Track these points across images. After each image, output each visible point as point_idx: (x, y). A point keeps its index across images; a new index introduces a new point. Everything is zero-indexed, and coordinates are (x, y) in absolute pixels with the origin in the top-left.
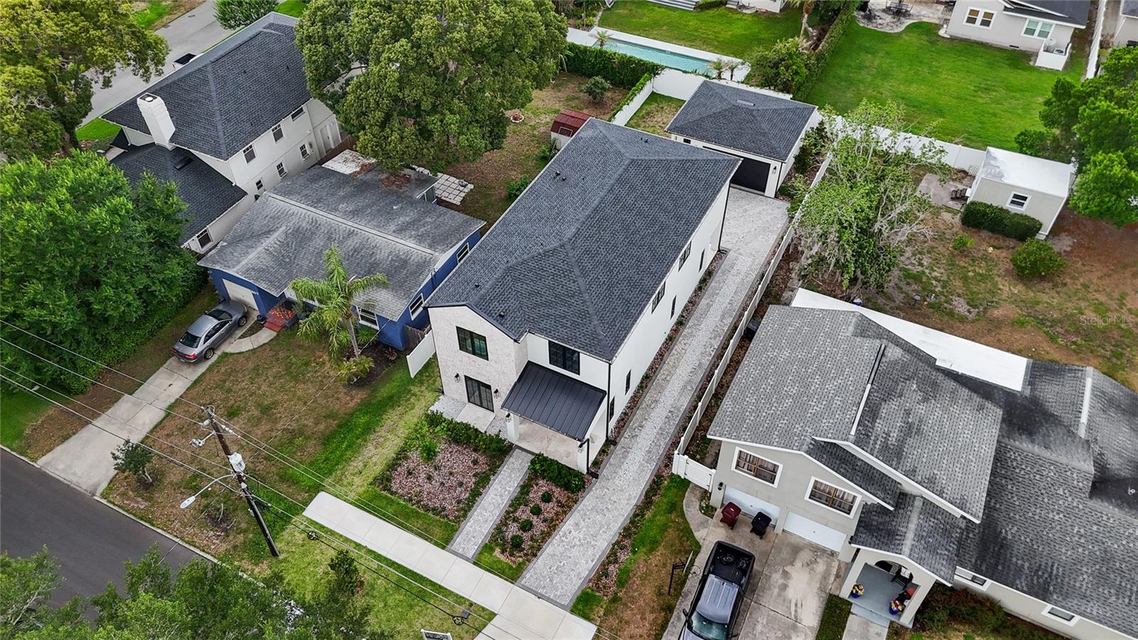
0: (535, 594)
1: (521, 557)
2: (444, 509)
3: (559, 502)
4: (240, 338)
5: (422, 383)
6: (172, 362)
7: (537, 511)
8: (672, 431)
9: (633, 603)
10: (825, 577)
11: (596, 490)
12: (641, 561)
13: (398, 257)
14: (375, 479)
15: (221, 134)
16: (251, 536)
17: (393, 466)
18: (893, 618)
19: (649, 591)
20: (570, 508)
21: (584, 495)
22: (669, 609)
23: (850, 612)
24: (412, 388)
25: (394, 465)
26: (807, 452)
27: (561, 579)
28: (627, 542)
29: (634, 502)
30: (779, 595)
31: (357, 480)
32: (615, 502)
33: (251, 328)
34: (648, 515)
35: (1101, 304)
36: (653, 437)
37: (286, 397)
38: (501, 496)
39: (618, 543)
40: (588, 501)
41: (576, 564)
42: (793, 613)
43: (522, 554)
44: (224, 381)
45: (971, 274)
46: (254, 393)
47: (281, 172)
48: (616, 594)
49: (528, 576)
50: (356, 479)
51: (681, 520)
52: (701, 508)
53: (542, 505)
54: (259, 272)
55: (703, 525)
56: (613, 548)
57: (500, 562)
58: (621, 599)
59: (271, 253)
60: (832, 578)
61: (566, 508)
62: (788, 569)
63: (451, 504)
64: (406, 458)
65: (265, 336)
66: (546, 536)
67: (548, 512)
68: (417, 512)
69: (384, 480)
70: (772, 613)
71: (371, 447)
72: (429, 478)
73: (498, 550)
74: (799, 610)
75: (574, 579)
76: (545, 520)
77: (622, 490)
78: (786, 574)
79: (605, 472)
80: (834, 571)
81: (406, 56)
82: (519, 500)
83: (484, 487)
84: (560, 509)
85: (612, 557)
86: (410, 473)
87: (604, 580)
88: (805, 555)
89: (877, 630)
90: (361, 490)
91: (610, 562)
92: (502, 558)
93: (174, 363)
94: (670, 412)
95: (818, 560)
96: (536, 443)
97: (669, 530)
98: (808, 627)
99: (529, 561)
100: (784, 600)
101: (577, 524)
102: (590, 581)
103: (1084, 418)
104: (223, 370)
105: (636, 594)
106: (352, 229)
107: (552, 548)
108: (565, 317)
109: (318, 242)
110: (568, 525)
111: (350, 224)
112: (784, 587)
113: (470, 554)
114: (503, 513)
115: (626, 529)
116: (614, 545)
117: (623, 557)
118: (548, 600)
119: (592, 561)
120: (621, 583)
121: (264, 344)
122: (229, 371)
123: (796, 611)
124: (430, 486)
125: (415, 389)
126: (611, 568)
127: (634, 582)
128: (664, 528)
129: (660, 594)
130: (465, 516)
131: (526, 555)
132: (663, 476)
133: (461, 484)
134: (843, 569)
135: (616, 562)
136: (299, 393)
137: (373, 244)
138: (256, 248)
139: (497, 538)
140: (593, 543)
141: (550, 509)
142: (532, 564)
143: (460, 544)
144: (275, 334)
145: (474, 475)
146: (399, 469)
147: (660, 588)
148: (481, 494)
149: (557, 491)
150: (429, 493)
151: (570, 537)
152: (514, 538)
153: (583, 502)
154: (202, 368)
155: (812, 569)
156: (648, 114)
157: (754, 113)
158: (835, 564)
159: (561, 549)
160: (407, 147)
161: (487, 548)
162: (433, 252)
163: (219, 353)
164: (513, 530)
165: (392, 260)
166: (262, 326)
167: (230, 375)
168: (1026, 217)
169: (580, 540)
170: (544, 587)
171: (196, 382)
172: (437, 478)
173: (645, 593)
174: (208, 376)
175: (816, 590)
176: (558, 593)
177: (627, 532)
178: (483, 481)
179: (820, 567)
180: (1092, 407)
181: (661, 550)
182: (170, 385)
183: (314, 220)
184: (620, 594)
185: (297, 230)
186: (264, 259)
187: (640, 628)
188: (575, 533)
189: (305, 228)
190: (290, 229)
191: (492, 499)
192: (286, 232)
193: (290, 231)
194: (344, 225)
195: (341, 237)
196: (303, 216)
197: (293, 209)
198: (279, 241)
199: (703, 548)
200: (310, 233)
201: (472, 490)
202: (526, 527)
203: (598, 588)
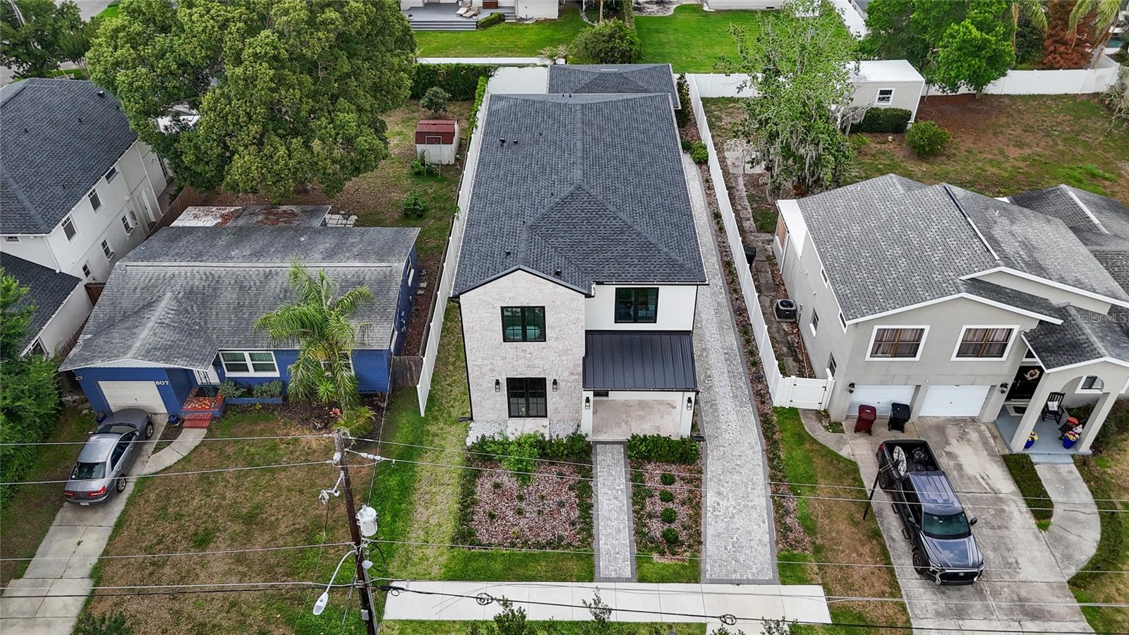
0: (731, 582)
1: (685, 551)
2: (561, 538)
3: (683, 479)
4: (154, 452)
5: (436, 419)
6: (65, 514)
7: (667, 497)
8: (741, 370)
10: (985, 443)
11: (712, 451)
12: (813, 501)
13: (347, 281)
14: (453, 540)
15: (27, 203)
17: (465, 517)
18: (1072, 451)
19: (844, 526)
20: (699, 479)
21: (703, 462)
22: (876, 534)
23: (1032, 464)
24: (429, 427)
25: (466, 515)
26: (967, 292)
27: (746, 554)
28: (783, 489)
29: (759, 448)
30: (961, 476)
31: (429, 552)
32: (740, 456)
33: (164, 436)
34: (783, 454)
35: (992, 160)
36: (728, 382)
37: (269, 494)
38: (616, 498)
39: (774, 494)
40: (713, 466)
41: (749, 533)
42: (987, 487)
43: (684, 548)
44: (164, 508)
45: (880, 166)
46: (220, 506)
47: (107, 251)
48: (814, 543)
49: (708, 567)
50: (427, 552)
51: (818, 447)
52: (826, 428)
53: (668, 488)
54: (165, 349)
55: (841, 442)
56: (774, 502)
57: (665, 567)
58: (823, 546)
59: (168, 325)
60: (992, 441)
61: (696, 481)
62: (948, 449)
63: (566, 529)
64: (475, 503)
65: (191, 438)
66: (696, 517)
67: (680, 494)
68: (532, 555)
69: (465, 536)
70: (970, 495)
71: (420, 509)
72: (520, 512)
73: (655, 556)
74: (989, 482)
75: (760, 549)
76: (683, 503)
77: (738, 442)
78: (949, 454)
79: (707, 431)
80: (988, 434)
81: (275, 48)
82: (639, 495)
83: (590, 497)
84: (690, 486)
85: (780, 511)
86: (492, 516)
87: (791, 536)
88: (952, 432)
89: (1067, 469)
90: (444, 559)
91: (783, 516)
92: (666, 561)
93: (69, 515)
94: (725, 354)
95: (966, 430)
96: (614, 431)
97: (814, 460)
98: (1010, 493)
99: (699, 551)
100: (969, 479)
101: (719, 493)
102: (777, 542)
103: (1096, 221)
104: (152, 496)
105: (834, 534)
106: (267, 270)
107: (712, 528)
108: (627, 256)
109: (229, 296)
110: (710, 498)
111: (262, 265)
112: (959, 467)
113: (627, 572)
114: (632, 515)
115: (772, 478)
116: (772, 497)
117: (791, 504)
118: (749, 582)
119: (764, 522)
120: (810, 530)
121: (196, 447)
122: (163, 494)
123: (987, 484)
124: (525, 520)
125: (433, 428)
126: (788, 520)
127: (823, 524)
128: (808, 461)
129: (856, 524)
130: (591, 536)
131: (690, 546)
132: (767, 414)
133: (561, 505)
134: (994, 430)
135: (787, 512)
136: (285, 483)
138: (144, 325)
139: (643, 542)
140: (750, 504)
141: (678, 488)
142: (703, 553)
143: (607, 567)
144: (205, 431)
145: (571, 489)
146: (475, 517)
147: (851, 518)
148: (591, 506)
149: (673, 470)
150: (531, 529)
151: (722, 509)
152: (664, 535)
153: (709, 469)
154: (118, 506)
155: (969, 441)
157: (625, 75)
158: (983, 428)
159: (722, 525)
160: (299, 163)
161: (641, 559)
162: (389, 264)
163: (133, 479)
164: (656, 528)
166: (180, 428)
167: (168, 498)
168: (894, 110)
169: (734, 507)
170: (735, 571)
171: (119, 526)
172: (528, 509)
173: (842, 530)
174: (134, 512)
175: (987, 458)
176: (754, 570)
177: (775, 480)
178: (585, 491)
179: (974, 436)
180: (1092, 212)
181: (822, 481)
182: (79, 544)
183: (208, 274)
184: (819, 542)
185: (191, 293)
186: (164, 334)
187: (865, 566)
188: (724, 503)
189: (201, 286)
190: (179, 293)
191: (608, 505)
192: (175, 298)
193: (180, 295)
194: (253, 269)
195: (258, 282)
196: (189, 274)
197: (170, 271)
198: (172, 310)
199: (859, 463)
200: (211, 290)
201: (578, 505)
202: (669, 517)
203: (791, 546)
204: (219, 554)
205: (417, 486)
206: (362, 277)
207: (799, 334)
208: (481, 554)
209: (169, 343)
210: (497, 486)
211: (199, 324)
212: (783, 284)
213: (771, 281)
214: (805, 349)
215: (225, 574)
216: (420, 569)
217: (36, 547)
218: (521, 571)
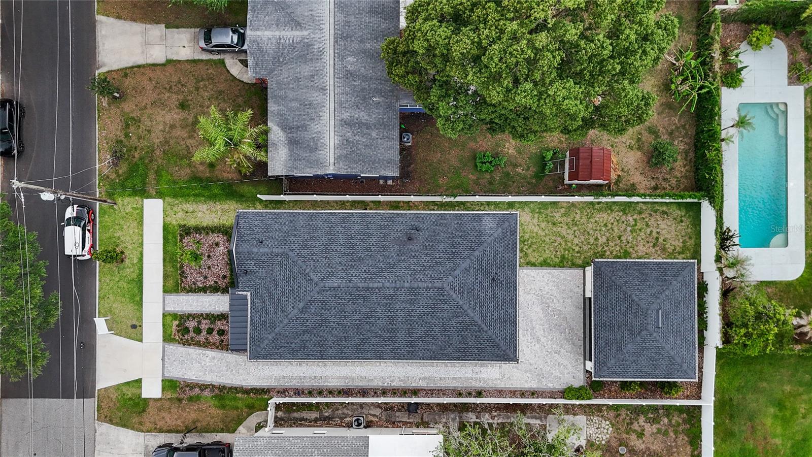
0: (163, 356)
1: (179, 337)
2: (186, 277)
3: (222, 340)
4: (239, 60)
6: (201, 32)
7: (210, 331)
8: (306, 384)
9: (182, 411)
12: (208, 404)
13: (317, 140)
14: (184, 226)
16: (117, 181)
17: (198, 229)
19: (193, 416)
20: (222, 349)
22: (189, 431)
27: (178, 366)
28: (217, 391)
29: (244, 384)
32: (238, 373)
34: (239, 395)
36: (296, 375)
38: (210, 305)
39: (214, 386)
41: (190, 369)
43: (181, 337)
44: (203, 80)
48: (183, 399)
49: (171, 347)
50: (180, 214)
51: (245, 415)
52: (260, 424)
53: (215, 333)
55: (249, 429)
56: (209, 385)
57: (171, 327)
58: (181, 403)
59: (279, 44)
61: (220, 347)
63: (191, 280)
64: (207, 234)
66: (198, 344)
67: (213, 338)
68: (176, 263)
69: (187, 231)
71: (205, 207)
73: (177, 322)
75: (181, 373)
76: (207, 339)
77: (248, 373)
82: (212, 317)
83: (210, 292)
84: (218, 344)
85: (203, 387)
87: (188, 389)
90: (174, 222)
91: (200, 387)
92: (174, 327)
94: (321, 377)
97: (235, 411)
99: (179, 343)
101: (214, 358)
102: (184, 382)
104: (211, 71)
105: (188, 410)
107: (193, 351)
109: (306, 70)
110: (211, 353)
111: (331, 82)
113: (168, 309)
114: (200, 313)
115: (224, 387)
116: (211, 385)
117: (206, 393)
118: (163, 364)
119: (196, 377)
120: (190, 399)
121: (243, 81)
122: (212, 76)
126: (197, 389)
127: (194, 406)
128: (235, 408)
129: (194, 422)
130: (188, 292)
131: (181, 339)
132: (270, 393)
133: (206, 277)
135: (202, 390)
137: (321, 114)
138: (278, 30)
139: (183, 318)
140: (207, 372)
142: (178, 345)
143: (171, 299)
145: (216, 282)
146: (197, 235)
147: (198, 421)
148: (205, 292)
151: (204, 358)
152: (188, 327)
153: (229, 354)
154: (205, 56)
156: (664, 213)
157: (645, 332)
159: (195, 357)
161: (175, 316)
162: (332, 163)
164: (191, 324)
165: (313, 138)
167: (209, 79)
169: (205, 364)
170: (169, 359)
171: (194, 61)
173: (190, 414)
174: (201, 66)
176: (169, 368)
177: (222, 388)
178: (215, 289)
181: (221, 412)
182: (184, 47)
183: (323, 51)
184: (184, 402)
185: (309, 45)
186: (272, 44)
187: (170, 420)
188: (208, 360)
189: (313, 50)
190: (308, 39)
191: (206, 301)
192: (304, 38)
193: (306, 40)
194: (328, 78)
195: (318, 84)
196: (323, 39)
197: (326, 27)
198: (293, 41)
199: (233, 435)
200: (310, 57)
201: (205, 286)
202: (198, 331)
203: (182, 388)
204: (175, 116)
205: (217, 203)
206: (322, 149)
207: (340, 426)
208: (176, 240)
209: (265, 50)
210: (217, 244)
211: (284, 60)
212: (393, 427)
213: (398, 419)
214: (326, 427)
215: (164, 122)
216: (169, 212)
217: (182, 27)
218: (168, 260)
